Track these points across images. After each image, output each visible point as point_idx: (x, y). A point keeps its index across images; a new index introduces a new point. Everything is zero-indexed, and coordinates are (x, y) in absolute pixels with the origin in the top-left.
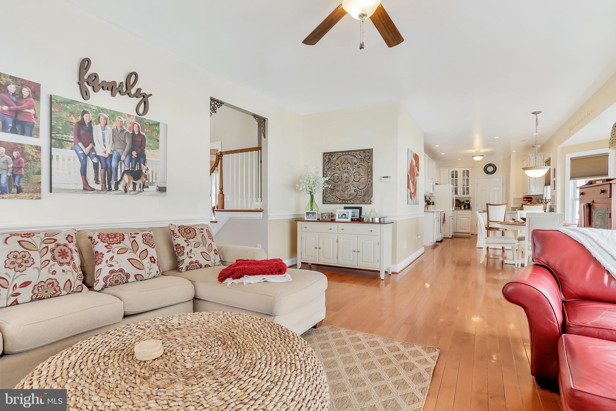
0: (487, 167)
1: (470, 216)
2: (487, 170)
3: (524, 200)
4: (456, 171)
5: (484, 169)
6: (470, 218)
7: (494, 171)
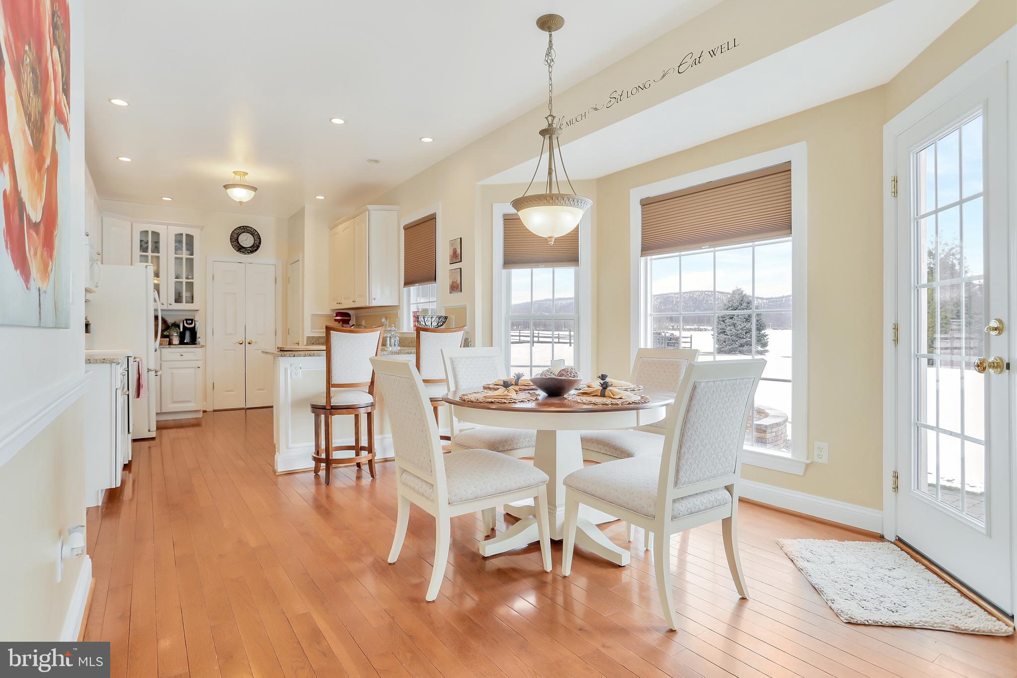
0: (239, 235)
1: (200, 364)
2: (238, 242)
3: (336, 320)
4: (153, 232)
5: (231, 239)
6: (199, 367)
7: (255, 247)
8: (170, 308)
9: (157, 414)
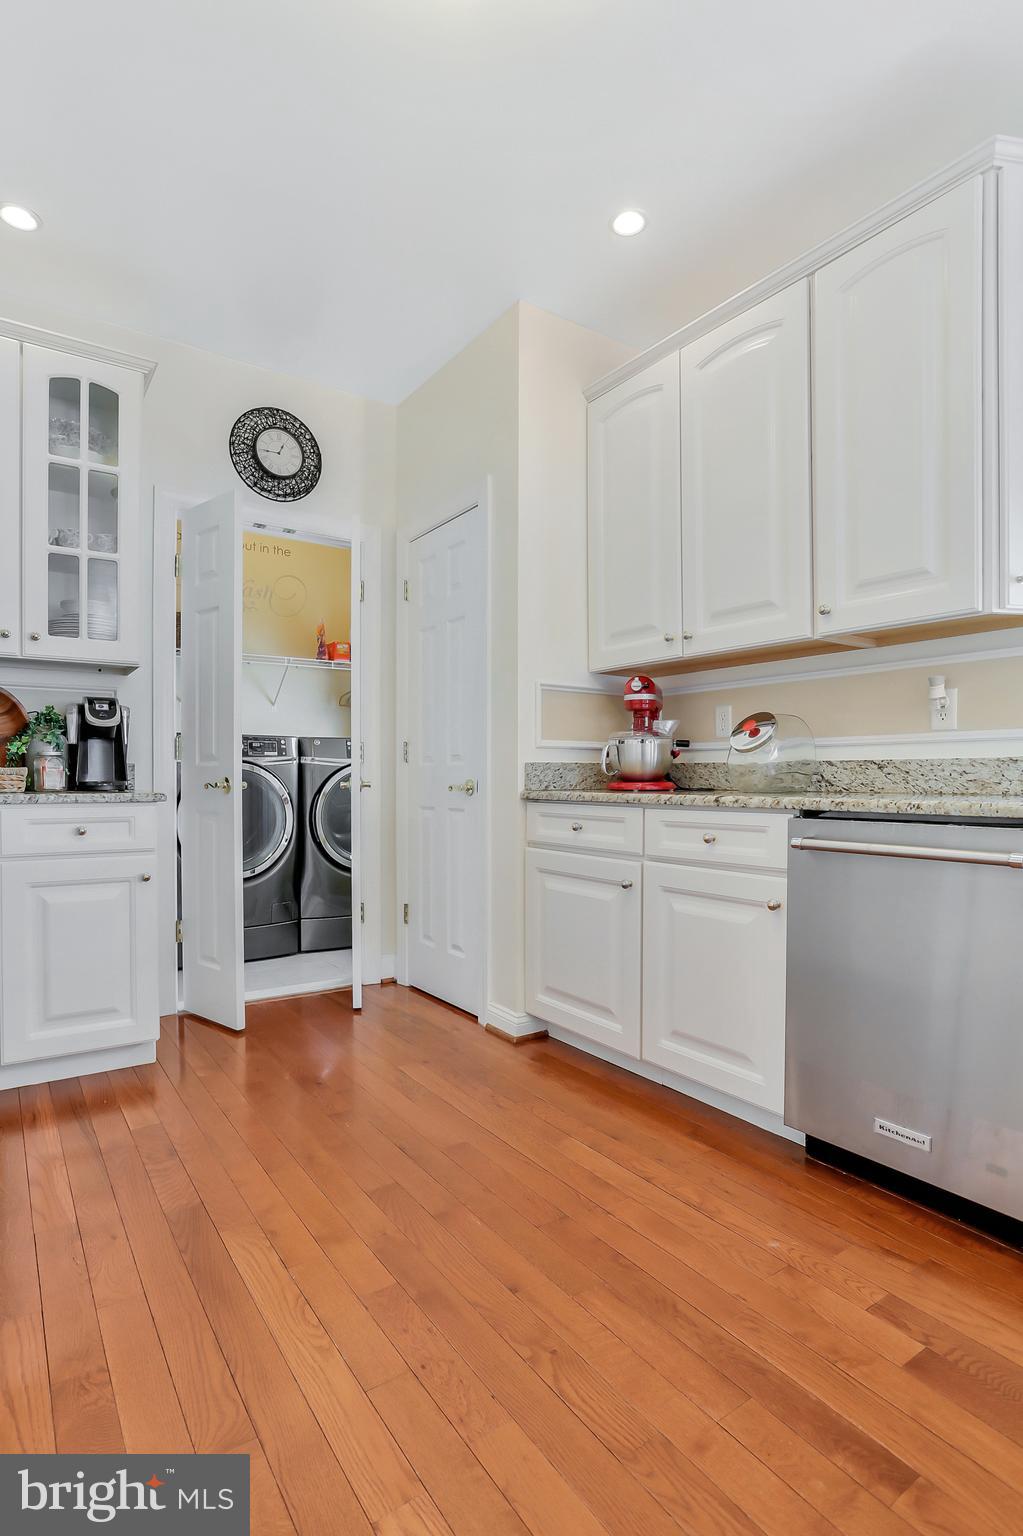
0: (256, 434)
1: (149, 864)
2: (255, 457)
5: (232, 444)
6: (147, 879)
7: (307, 478)
8: (33, 652)
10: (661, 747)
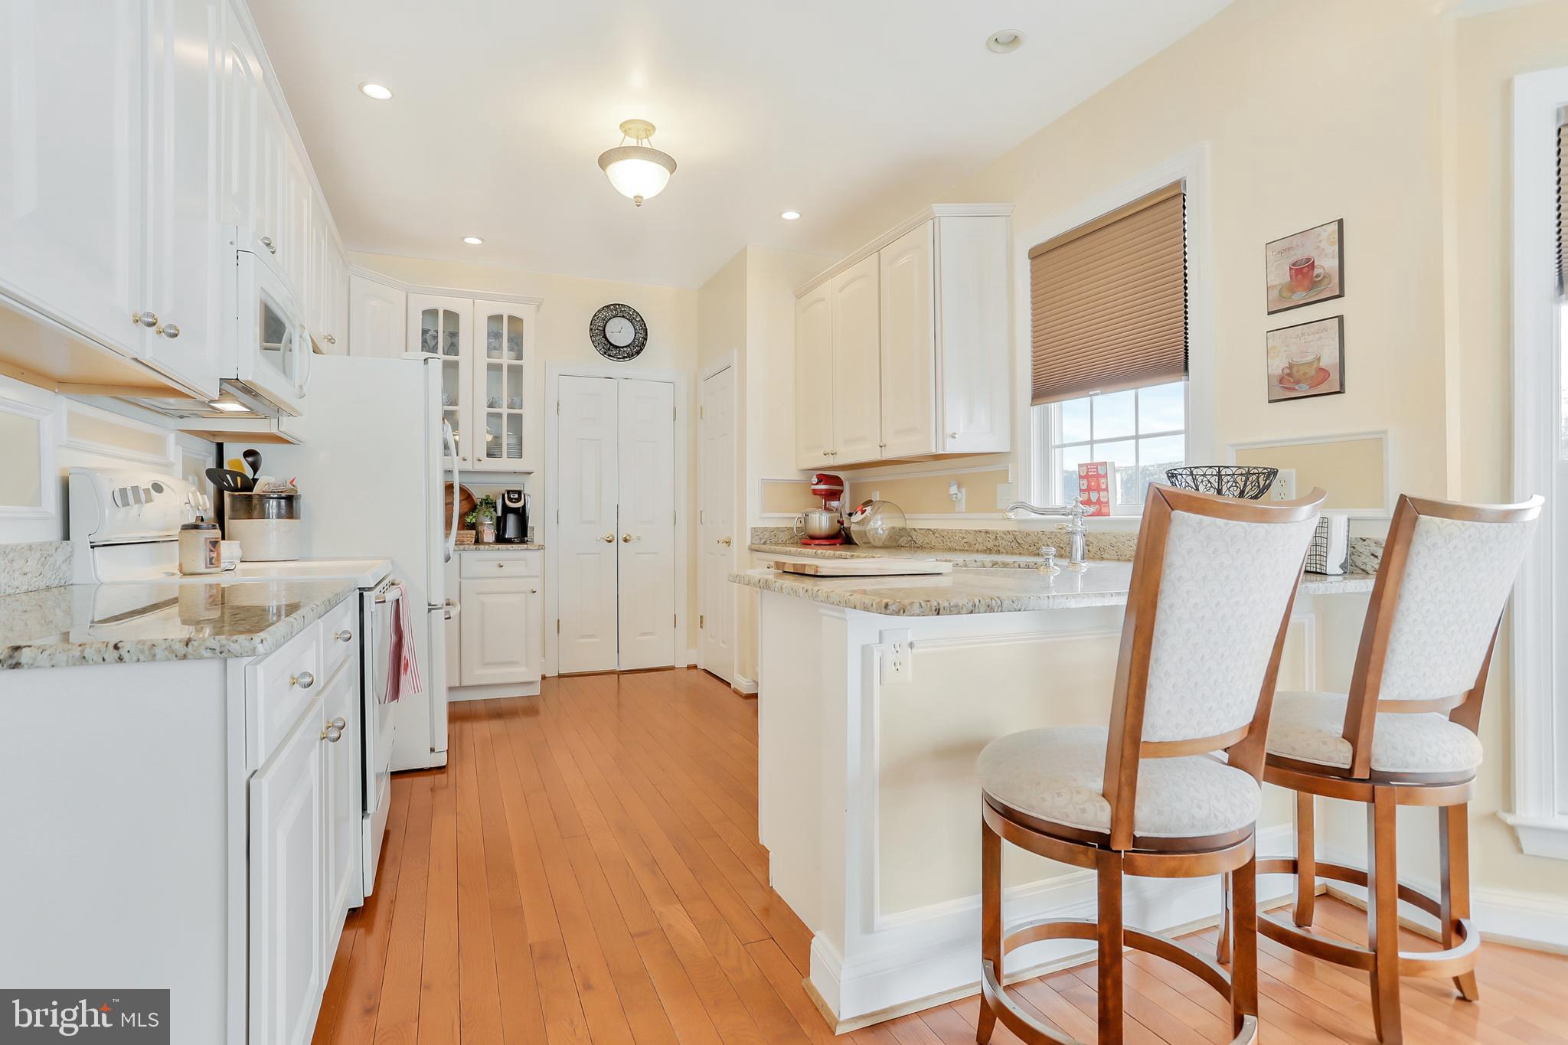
0: (605, 322)
1: (535, 584)
2: (605, 336)
3: (816, 493)
4: (446, 312)
5: (591, 329)
6: (534, 592)
7: (637, 346)
8: (479, 467)
9: (451, 689)
10: (831, 519)
